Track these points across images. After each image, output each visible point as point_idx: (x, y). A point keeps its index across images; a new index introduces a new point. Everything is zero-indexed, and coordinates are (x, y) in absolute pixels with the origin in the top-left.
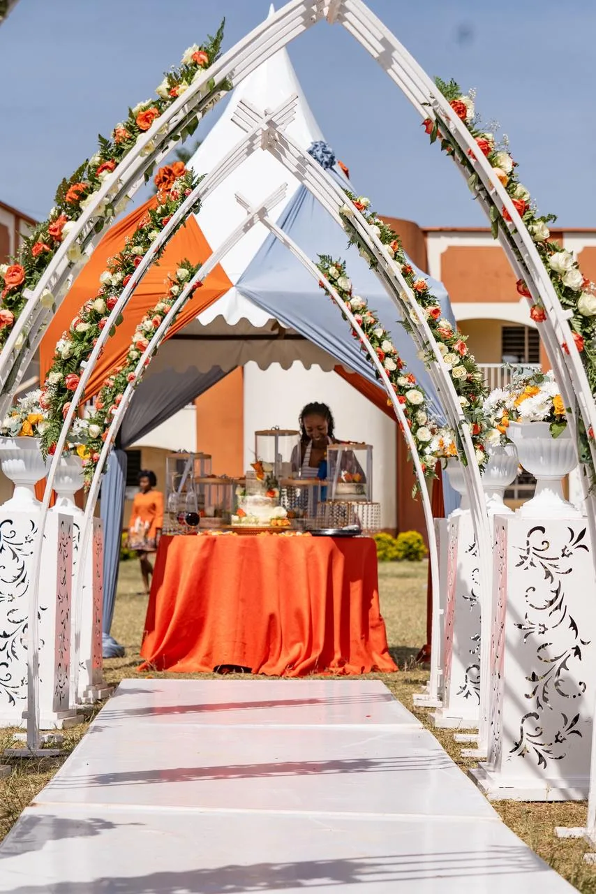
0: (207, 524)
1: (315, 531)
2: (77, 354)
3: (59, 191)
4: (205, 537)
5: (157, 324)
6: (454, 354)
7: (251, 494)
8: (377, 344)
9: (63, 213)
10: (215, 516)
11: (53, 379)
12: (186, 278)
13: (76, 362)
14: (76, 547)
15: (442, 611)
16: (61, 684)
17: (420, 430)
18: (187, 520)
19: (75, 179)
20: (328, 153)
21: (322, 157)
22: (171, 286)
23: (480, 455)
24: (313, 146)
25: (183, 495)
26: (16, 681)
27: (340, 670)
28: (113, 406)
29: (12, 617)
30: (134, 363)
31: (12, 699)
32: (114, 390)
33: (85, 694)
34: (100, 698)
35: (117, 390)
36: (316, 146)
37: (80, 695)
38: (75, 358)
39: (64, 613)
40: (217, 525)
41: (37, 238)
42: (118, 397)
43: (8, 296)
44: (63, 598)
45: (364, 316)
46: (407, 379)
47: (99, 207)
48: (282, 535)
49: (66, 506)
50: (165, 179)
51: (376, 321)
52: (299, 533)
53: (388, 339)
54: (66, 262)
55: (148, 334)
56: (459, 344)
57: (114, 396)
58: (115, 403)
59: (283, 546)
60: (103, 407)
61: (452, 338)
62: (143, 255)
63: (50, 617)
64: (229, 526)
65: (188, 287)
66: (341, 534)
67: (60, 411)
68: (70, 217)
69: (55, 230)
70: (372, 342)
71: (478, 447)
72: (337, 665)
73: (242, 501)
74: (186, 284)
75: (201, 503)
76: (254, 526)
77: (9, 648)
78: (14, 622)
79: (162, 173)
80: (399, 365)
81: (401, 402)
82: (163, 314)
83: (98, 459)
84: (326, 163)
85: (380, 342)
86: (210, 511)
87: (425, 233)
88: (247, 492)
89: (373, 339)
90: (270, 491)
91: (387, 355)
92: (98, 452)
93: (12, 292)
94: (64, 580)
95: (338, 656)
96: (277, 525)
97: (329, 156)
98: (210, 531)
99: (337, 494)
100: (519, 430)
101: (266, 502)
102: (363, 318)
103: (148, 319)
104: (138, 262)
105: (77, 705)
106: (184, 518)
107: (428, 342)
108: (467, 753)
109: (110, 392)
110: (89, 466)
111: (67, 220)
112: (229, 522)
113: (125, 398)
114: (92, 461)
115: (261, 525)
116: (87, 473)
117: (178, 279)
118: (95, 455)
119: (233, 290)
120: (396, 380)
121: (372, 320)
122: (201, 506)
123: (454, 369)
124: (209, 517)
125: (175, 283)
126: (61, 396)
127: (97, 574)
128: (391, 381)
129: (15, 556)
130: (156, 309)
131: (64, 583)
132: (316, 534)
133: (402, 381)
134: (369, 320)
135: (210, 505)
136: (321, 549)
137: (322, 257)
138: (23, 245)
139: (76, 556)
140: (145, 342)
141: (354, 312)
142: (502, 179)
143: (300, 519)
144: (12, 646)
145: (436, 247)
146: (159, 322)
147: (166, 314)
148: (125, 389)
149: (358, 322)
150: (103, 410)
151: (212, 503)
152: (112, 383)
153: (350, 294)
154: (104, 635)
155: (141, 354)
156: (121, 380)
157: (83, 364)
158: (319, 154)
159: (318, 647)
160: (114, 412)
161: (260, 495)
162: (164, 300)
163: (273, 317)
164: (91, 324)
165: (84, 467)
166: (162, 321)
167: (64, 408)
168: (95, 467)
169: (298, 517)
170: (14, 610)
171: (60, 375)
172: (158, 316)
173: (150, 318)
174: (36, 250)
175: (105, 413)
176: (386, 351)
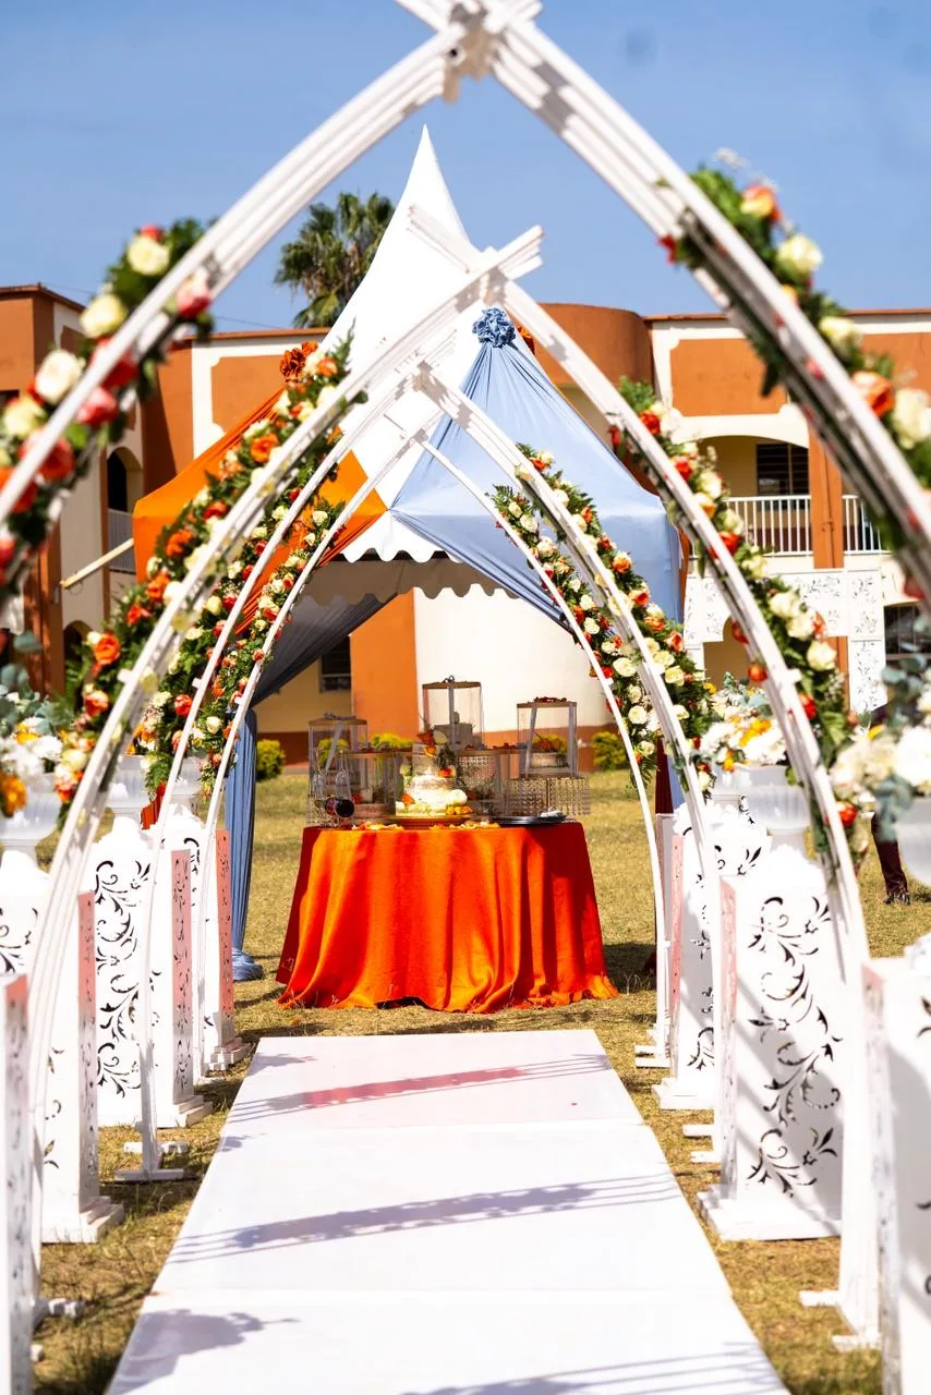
0: (364, 813)
1: (504, 819)
2: (188, 669)
3: (159, 542)
4: (361, 832)
5: (289, 586)
6: (666, 653)
7: (420, 774)
8: (573, 601)
9: (165, 569)
10: (373, 802)
11: (159, 700)
12: (325, 523)
13: (186, 678)
14: (195, 869)
15: (668, 944)
16: (183, 1067)
17: (633, 710)
18: (337, 810)
19: (178, 526)
20: (506, 324)
21: (498, 329)
22: (306, 534)
23: (705, 778)
24: (485, 316)
25: (332, 774)
26: (124, 1067)
27: (543, 1000)
28: (237, 693)
29: (118, 985)
30: (262, 634)
31: (120, 1089)
32: (237, 671)
33: (214, 1059)
34: (232, 1062)
35: (240, 671)
36: (490, 315)
37: (207, 1060)
38: (185, 673)
39: (184, 976)
40: (377, 814)
41: (132, 600)
42: (243, 681)
43: (101, 674)
44: (181, 957)
45: (556, 564)
46: (614, 645)
47: (209, 565)
48: (463, 827)
49: (181, 814)
50: (293, 366)
51: (572, 570)
52: (484, 824)
53: (587, 592)
54: (171, 631)
55: (278, 598)
56: (672, 638)
57: (239, 678)
58: (238, 689)
59: (463, 843)
60: (223, 694)
61: (664, 630)
62: (268, 541)
63: (165, 985)
64: (392, 817)
65: (328, 535)
66: (538, 822)
67: (170, 740)
68: (173, 574)
69: (155, 590)
70: (566, 599)
71: (702, 767)
72: (538, 995)
73: (409, 783)
74: (325, 531)
75: (355, 782)
76: (424, 816)
77: (114, 1024)
78: (119, 991)
79: (289, 358)
80: (604, 626)
81: (607, 676)
82: (297, 572)
83: (220, 762)
84: (503, 337)
85: (578, 597)
86: (367, 795)
87: (649, 323)
88: (415, 771)
89: (568, 594)
90: (444, 768)
91: (588, 614)
92: (218, 752)
93: (106, 669)
94: (181, 935)
95: (540, 982)
96: (455, 814)
97: (506, 328)
98: (368, 822)
99: (531, 767)
100: (747, 775)
101: (440, 785)
102: (555, 567)
103: (276, 578)
104: (261, 549)
105: (204, 1078)
106: (334, 807)
107: (633, 638)
108: (699, 1155)
109: (232, 674)
110: (207, 770)
111: (170, 578)
112: (392, 810)
113: (251, 682)
114: (212, 763)
115: (433, 815)
116: (205, 779)
117: (314, 524)
118: (216, 757)
119: (387, 516)
120: (600, 646)
121: (567, 568)
122: (355, 788)
123: (668, 672)
124: (367, 802)
125: (310, 530)
126: (170, 722)
127: (222, 901)
128: (593, 648)
129: (118, 907)
130: (287, 565)
131: (181, 938)
132: (505, 824)
133: (607, 647)
134: (562, 569)
135: (367, 787)
136: (513, 843)
137: (500, 489)
138: (116, 610)
139: (195, 880)
140: (275, 609)
141: (543, 559)
142: (707, 509)
143: (485, 801)
144: (119, 1022)
145: (664, 342)
146: (292, 583)
147: (301, 571)
148: (251, 670)
149: (548, 573)
150: (223, 697)
151: (370, 782)
152: (233, 662)
153: (537, 534)
154: (234, 951)
155: (270, 625)
156: (246, 658)
157: (196, 683)
158: (493, 326)
159: (512, 973)
160: (237, 700)
161: (430, 774)
162: (297, 551)
163: (440, 549)
164: (204, 628)
165: (201, 770)
166: (295, 580)
167: (174, 738)
168: (216, 770)
169: (482, 799)
170: (119, 976)
171: (167, 695)
172: (291, 575)
173: (280, 577)
174: (133, 616)
175: (227, 702)
176: (586, 609)
